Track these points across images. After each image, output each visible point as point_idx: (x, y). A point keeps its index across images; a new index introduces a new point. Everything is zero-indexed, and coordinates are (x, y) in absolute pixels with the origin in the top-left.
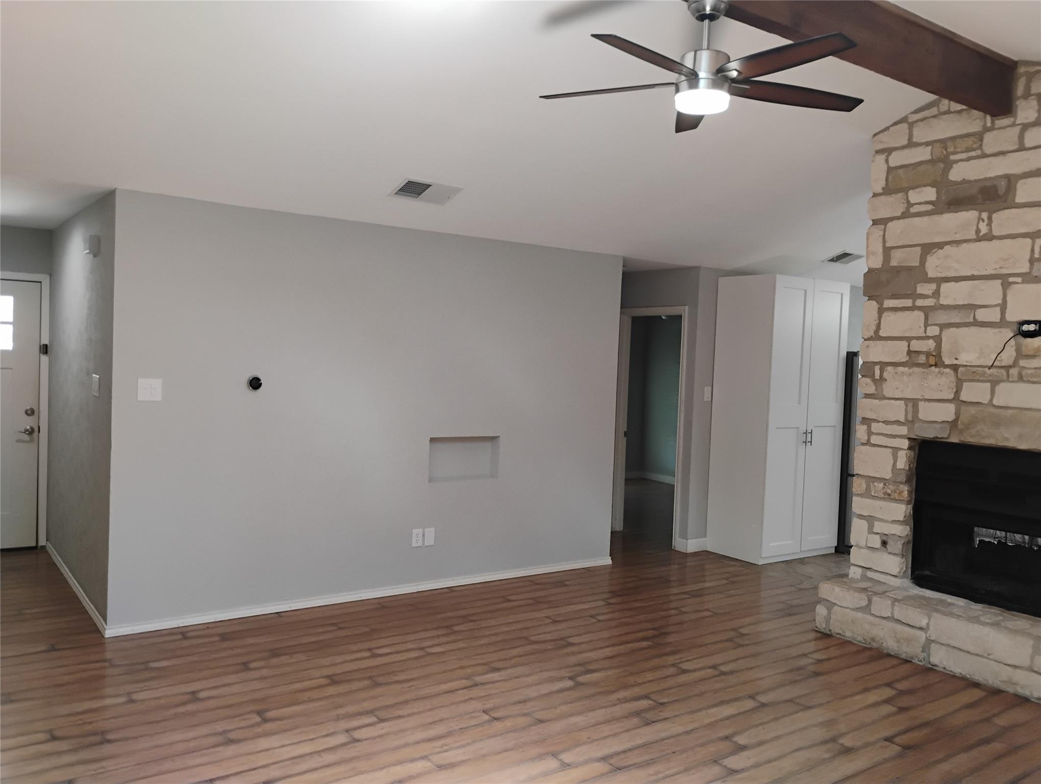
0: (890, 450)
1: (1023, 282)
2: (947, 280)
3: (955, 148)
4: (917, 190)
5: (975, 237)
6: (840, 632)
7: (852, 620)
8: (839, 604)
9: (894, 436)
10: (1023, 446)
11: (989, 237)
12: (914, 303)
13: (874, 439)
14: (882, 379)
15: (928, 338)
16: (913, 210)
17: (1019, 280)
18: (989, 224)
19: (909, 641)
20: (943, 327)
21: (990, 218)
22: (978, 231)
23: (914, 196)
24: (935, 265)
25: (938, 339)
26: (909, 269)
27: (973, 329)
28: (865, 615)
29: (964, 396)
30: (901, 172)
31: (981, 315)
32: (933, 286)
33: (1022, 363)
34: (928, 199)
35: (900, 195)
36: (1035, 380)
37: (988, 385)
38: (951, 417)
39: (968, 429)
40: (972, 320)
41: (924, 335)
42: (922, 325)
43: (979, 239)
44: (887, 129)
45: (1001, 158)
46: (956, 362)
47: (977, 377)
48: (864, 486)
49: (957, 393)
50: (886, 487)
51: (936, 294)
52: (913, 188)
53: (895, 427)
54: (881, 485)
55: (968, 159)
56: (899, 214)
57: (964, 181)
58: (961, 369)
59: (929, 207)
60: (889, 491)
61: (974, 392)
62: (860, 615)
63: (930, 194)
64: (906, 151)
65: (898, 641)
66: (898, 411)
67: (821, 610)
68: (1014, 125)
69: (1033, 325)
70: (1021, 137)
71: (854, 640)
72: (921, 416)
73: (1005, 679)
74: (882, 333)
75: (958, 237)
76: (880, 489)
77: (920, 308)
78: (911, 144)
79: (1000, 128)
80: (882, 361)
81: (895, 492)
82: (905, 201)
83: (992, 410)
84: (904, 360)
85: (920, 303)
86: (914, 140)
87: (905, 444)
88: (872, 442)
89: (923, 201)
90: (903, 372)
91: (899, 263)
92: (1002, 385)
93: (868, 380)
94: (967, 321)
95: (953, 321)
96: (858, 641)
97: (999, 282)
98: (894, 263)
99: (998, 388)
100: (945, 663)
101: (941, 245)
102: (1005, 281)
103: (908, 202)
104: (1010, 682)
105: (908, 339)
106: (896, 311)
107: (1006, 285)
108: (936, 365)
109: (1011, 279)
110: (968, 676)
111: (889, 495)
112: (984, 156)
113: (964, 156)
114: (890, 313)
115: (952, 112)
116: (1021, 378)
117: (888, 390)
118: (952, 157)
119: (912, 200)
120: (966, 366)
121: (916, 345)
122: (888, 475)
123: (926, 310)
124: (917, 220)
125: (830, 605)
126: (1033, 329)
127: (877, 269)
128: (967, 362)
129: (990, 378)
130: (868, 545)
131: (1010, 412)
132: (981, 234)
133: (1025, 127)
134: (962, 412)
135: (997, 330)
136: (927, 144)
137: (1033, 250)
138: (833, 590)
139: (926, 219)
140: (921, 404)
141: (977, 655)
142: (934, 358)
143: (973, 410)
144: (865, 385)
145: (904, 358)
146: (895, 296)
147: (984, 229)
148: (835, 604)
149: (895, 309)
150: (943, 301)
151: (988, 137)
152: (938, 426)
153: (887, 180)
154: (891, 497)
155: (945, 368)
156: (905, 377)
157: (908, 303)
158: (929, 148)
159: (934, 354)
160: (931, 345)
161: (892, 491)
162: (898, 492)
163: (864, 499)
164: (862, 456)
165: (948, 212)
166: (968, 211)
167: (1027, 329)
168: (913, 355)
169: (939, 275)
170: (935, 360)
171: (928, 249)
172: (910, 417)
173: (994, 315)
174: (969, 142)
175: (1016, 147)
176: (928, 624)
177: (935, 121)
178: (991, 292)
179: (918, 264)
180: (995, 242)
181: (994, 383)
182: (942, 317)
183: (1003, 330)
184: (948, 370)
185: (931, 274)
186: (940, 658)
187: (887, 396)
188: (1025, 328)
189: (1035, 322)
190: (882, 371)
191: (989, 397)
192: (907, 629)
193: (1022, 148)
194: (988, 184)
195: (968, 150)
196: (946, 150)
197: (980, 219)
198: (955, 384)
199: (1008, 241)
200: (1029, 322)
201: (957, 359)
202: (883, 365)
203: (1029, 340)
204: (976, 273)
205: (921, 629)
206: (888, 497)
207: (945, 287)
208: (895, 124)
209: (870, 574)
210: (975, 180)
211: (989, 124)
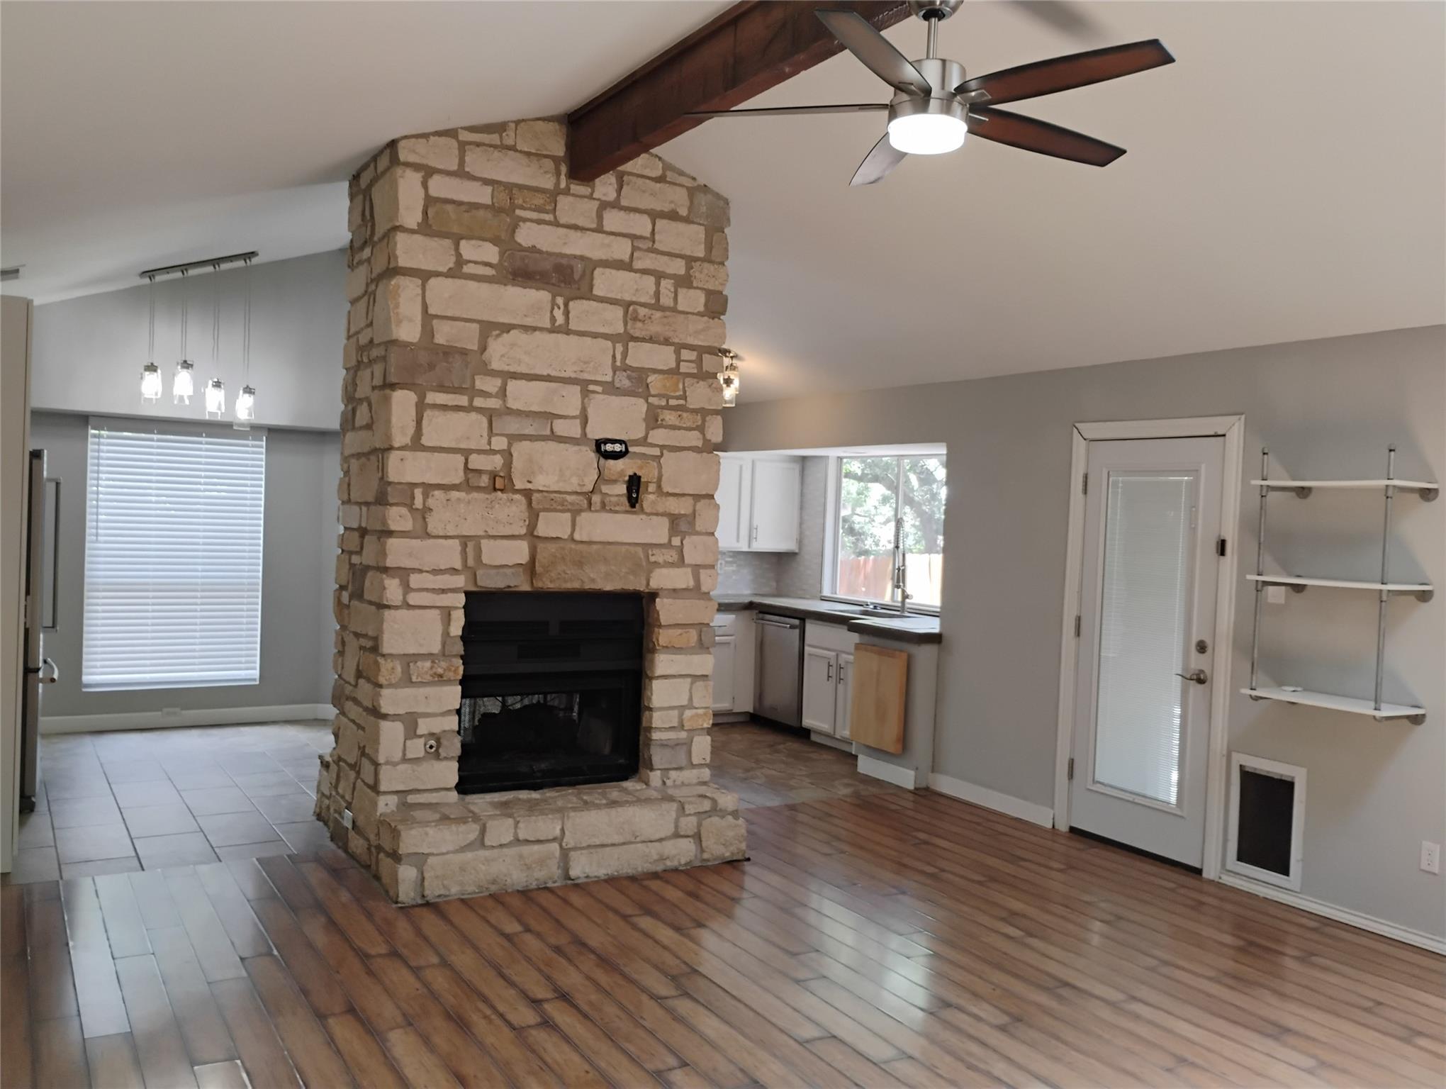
0: (437, 612)
1: (604, 392)
2: (515, 376)
3: (524, 202)
4: (473, 242)
5: (548, 325)
6: (442, 892)
7: (460, 868)
8: (435, 852)
9: (443, 591)
10: (608, 587)
11: (566, 330)
12: (471, 401)
13: (413, 599)
14: (427, 510)
15: (494, 452)
16: (468, 269)
17: (599, 389)
18: (567, 313)
19: (542, 862)
20: (513, 438)
21: (566, 305)
22: (553, 319)
23: (469, 249)
24: (500, 353)
25: (508, 455)
26: (464, 352)
27: (552, 445)
28: (476, 852)
29: (541, 530)
30: (449, 208)
31: (561, 428)
32: (498, 382)
33: (605, 489)
34: (486, 260)
35: (447, 243)
36: (617, 508)
37: (568, 515)
38: (524, 557)
39: (547, 572)
40: (548, 432)
41: (488, 447)
42: (485, 434)
43: (554, 330)
44: (425, 136)
45: (579, 234)
46: (529, 486)
47: (555, 506)
48: (399, 669)
49: (532, 527)
50: (436, 665)
51: (503, 393)
52: (469, 238)
53: (447, 577)
54: (428, 664)
55: (539, 222)
56: (444, 269)
57: (534, 249)
58: (535, 496)
59: (489, 272)
60: (440, 671)
61: (553, 525)
62: (469, 855)
63: (490, 253)
64: (454, 182)
65: (529, 868)
66: (450, 554)
67: (407, 874)
68: (591, 197)
69: (619, 445)
70: (600, 217)
71: (463, 894)
72: (485, 559)
73: (656, 857)
74: (425, 441)
75: (529, 321)
76: (425, 669)
77: (480, 410)
78: (461, 173)
79: (574, 195)
80: (425, 481)
81: (450, 670)
82: (453, 253)
83: (573, 546)
84: (457, 482)
85: (478, 402)
86: (467, 169)
87: (461, 600)
88: (411, 603)
89: (479, 260)
90: (459, 499)
91: (447, 341)
92: (583, 514)
93: (404, 511)
94: (544, 433)
95: (527, 432)
96: (469, 894)
97: (578, 388)
98: (440, 339)
99: (578, 519)
100: (587, 871)
101: (507, 328)
102: (585, 386)
103: (459, 255)
104: (662, 859)
105: (466, 453)
106: (445, 410)
107: (586, 393)
108: (502, 490)
109: (591, 387)
110: (616, 873)
111: (441, 676)
112: (556, 224)
113: (534, 215)
114: (437, 413)
115: (516, 151)
116: (604, 505)
117: (434, 525)
118: (519, 212)
119: (466, 255)
120: (542, 491)
121: (476, 462)
122: (436, 648)
123: (490, 415)
124: (472, 284)
125: (420, 860)
126: (619, 450)
127: (412, 344)
128: (545, 486)
129: (570, 507)
130: (409, 755)
131: (595, 547)
132: (557, 324)
133: (604, 206)
134: (538, 550)
135: (576, 448)
136: (486, 182)
137: (614, 357)
138: (427, 834)
139: (485, 286)
140: (484, 542)
141: (624, 844)
142: (501, 480)
143: (552, 547)
144: (398, 518)
145: (458, 478)
146: (442, 388)
147: (560, 319)
148: (428, 855)
149: (444, 408)
150: (512, 404)
151: (563, 201)
152: (509, 571)
153: (425, 213)
154: (445, 679)
155: (513, 494)
156: (462, 505)
157: (463, 400)
158: (489, 189)
159: (502, 474)
160: (497, 462)
161: (445, 670)
162: (453, 669)
163: (399, 690)
164: (396, 626)
165: (513, 285)
166: (538, 289)
167: (611, 449)
168: (470, 475)
169: (506, 368)
170: (500, 483)
171: (489, 329)
172: (471, 562)
173: (574, 429)
174: (539, 200)
175: (594, 226)
176: (563, 830)
177: (496, 154)
178: (569, 401)
179: (475, 348)
180: (573, 338)
181: (576, 512)
182: (513, 426)
183: (584, 448)
184: (517, 497)
185: (496, 365)
186: (582, 867)
187: (435, 532)
188: (609, 447)
189: (621, 442)
190: (426, 496)
191: (569, 531)
192: (536, 847)
193: (599, 230)
194: (564, 261)
195: (539, 209)
196: (510, 199)
197: (554, 305)
198: (527, 514)
199: (588, 340)
200: (614, 441)
201: (530, 482)
202: (428, 488)
203: (611, 462)
204: (553, 373)
205: (554, 840)
206: (440, 680)
207: (512, 385)
208: (439, 134)
209: (411, 799)
210: (547, 252)
211: (563, 185)
